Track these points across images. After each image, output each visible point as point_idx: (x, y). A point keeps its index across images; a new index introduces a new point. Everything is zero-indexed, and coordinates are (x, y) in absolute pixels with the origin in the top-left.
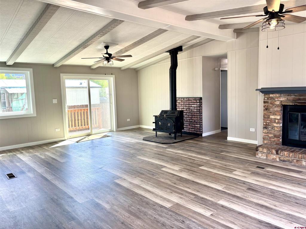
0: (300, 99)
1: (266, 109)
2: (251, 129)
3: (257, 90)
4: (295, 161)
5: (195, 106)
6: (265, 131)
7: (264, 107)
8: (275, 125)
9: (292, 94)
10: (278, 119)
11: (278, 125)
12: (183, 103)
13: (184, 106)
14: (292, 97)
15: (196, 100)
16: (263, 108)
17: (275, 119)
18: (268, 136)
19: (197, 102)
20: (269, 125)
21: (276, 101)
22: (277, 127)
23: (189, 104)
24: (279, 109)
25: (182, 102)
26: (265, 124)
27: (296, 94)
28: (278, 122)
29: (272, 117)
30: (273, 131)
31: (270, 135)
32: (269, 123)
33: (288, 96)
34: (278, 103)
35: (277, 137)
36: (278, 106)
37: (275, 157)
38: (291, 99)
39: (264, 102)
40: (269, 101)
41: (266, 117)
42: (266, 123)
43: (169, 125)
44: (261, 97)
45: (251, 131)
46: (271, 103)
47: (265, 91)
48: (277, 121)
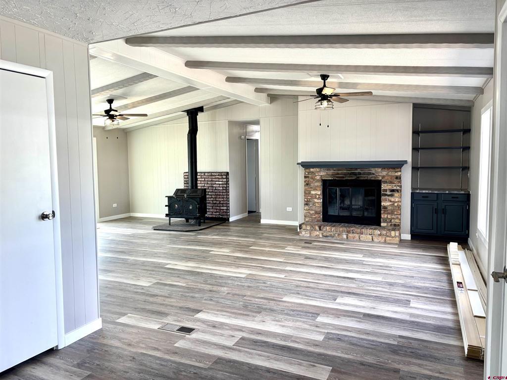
0: (338, 174)
1: (307, 184)
2: (288, 208)
3: (298, 164)
4: (337, 235)
5: (220, 183)
6: (307, 207)
7: (305, 182)
8: (316, 200)
9: (331, 169)
10: (318, 195)
11: (319, 201)
12: (203, 179)
13: (205, 184)
14: (331, 172)
15: (222, 175)
16: (304, 184)
17: (316, 194)
18: (309, 213)
19: (222, 178)
20: (310, 201)
21: (316, 176)
22: (318, 203)
23: (212, 181)
24: (319, 184)
25: (201, 178)
26: (306, 200)
27: (335, 169)
28: (319, 197)
29: (313, 192)
30: (314, 208)
31: (312, 212)
32: (310, 199)
33: (328, 170)
34: (318, 178)
35: (318, 214)
36: (318, 181)
37: (318, 233)
38: (331, 173)
39: (305, 177)
40: (310, 176)
41: (307, 193)
42: (307, 199)
43: (191, 208)
44: (301, 172)
45: (288, 210)
46: (312, 178)
47: (306, 165)
48: (317, 196)
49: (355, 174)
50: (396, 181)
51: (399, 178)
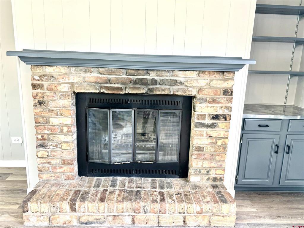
0: (109, 81)
1: (40, 103)
2: (13, 139)
3: (9, 53)
4: (110, 218)
6: (42, 152)
7: (34, 97)
8: (62, 138)
9: (92, 69)
10: (67, 126)
11: (69, 138)
14: (93, 76)
16: (32, 101)
17: (62, 125)
18: (49, 163)
20: (49, 140)
21: (59, 84)
22: (67, 142)
26: (40, 137)
27: (101, 70)
28: (68, 132)
30: (58, 153)
31: (54, 162)
32: (48, 134)
33: (86, 72)
34: (65, 88)
35: (69, 164)
36: (64, 96)
37: (67, 218)
38: (93, 80)
39: (34, 86)
40: (46, 84)
41: (40, 122)
42: (42, 135)
45: (13, 142)
46: (50, 89)
48: (65, 129)
49: (143, 82)
50: (223, 99)
51: (228, 92)
